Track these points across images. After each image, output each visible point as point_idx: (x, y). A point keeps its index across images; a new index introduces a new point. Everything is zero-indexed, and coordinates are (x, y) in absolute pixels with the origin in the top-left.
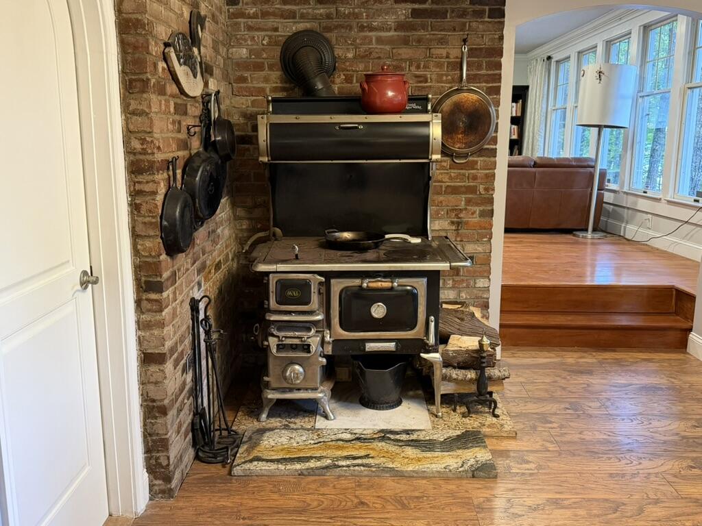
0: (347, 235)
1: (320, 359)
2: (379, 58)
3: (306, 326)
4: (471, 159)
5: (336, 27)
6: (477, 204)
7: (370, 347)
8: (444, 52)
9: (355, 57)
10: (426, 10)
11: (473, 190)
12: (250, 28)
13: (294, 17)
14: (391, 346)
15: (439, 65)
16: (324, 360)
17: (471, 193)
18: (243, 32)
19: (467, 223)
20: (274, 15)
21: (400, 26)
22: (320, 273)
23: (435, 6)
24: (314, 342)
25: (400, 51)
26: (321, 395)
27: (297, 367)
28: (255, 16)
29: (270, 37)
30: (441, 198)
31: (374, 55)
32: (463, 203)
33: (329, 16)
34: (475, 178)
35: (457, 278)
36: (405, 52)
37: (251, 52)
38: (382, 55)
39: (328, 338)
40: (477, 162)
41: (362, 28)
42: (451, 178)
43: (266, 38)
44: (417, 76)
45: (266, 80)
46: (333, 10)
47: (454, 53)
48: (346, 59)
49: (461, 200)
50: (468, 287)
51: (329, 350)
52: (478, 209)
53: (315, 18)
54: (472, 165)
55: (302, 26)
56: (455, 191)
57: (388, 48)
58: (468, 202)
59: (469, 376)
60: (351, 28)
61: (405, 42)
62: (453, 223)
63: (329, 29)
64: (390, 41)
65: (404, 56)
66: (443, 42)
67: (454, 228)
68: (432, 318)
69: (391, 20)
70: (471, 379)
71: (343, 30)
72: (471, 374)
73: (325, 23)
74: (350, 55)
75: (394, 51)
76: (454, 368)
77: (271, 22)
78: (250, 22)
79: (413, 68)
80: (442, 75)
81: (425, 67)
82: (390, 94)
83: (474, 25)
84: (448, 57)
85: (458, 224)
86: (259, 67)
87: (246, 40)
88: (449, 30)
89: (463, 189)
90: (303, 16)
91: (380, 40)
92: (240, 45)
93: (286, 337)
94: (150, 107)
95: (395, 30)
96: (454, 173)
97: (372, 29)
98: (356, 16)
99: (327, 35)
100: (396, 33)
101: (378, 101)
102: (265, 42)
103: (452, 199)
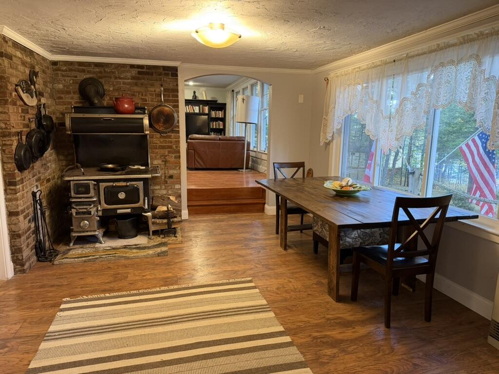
0: (110, 166)
1: (96, 218)
2: (124, 90)
3: (89, 203)
4: (169, 134)
5: (104, 77)
6: (173, 153)
7: (119, 211)
8: (153, 89)
9: (114, 90)
10: (144, 72)
11: (171, 147)
12: (63, 76)
13: (85, 72)
14: (129, 211)
15: (152, 95)
16: (98, 218)
17: (170, 148)
18: (60, 77)
19: (169, 161)
20: (75, 70)
21: (133, 78)
22: (94, 180)
23: (148, 70)
24: (93, 211)
25: (134, 88)
26: (97, 233)
27: (86, 222)
28: (66, 71)
29: (73, 80)
30: (157, 151)
31: (122, 89)
32: (167, 153)
33: (100, 72)
34: (171, 142)
35: (166, 185)
36: (136, 89)
37: (64, 86)
38: (126, 89)
39: (99, 209)
40: (171, 135)
41: (116, 78)
42: (161, 142)
43: (72, 80)
44: (142, 99)
45: (72, 98)
46: (102, 70)
47: (158, 90)
48: (110, 91)
49: (166, 152)
50: (171, 188)
51: (100, 213)
52: (173, 155)
53: (94, 73)
54: (170, 137)
55: (88, 76)
56: (163, 147)
57: (128, 86)
58: (169, 152)
59: (164, 221)
60: (111, 78)
61: (136, 84)
62: (163, 161)
63: (101, 78)
64: (129, 84)
65: (135, 90)
66: (152, 85)
67: (163, 163)
68: (146, 198)
69: (129, 75)
70: (165, 223)
71: (107, 78)
72: (165, 221)
73: (99, 75)
74: (111, 89)
75: (131, 88)
76: (158, 219)
77: (74, 74)
78: (63, 73)
79: (140, 96)
80: (153, 99)
81: (146, 95)
82: (126, 106)
83: (165, 79)
84: (155, 91)
85: (165, 161)
86: (69, 93)
87: (61, 81)
88: (155, 81)
89: (166, 147)
90: (88, 72)
91: (124, 83)
92: (59, 83)
93: (80, 209)
94: (9, 110)
95: (131, 79)
96: (162, 140)
97: (121, 78)
98: (113, 73)
99: (100, 80)
100: (131, 81)
101: (121, 109)
102: (71, 82)
103: (162, 151)
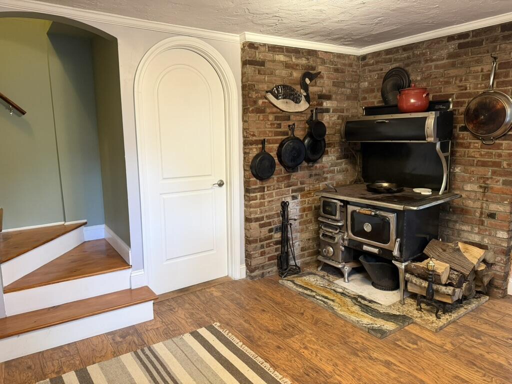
1: (341, 247)
2: (436, 77)
3: (336, 227)
4: (497, 141)
5: (412, 63)
6: (501, 175)
7: (365, 248)
8: (479, 68)
9: (421, 79)
10: (468, 42)
11: (498, 165)
12: (370, 71)
13: (391, 62)
14: (376, 251)
15: (476, 78)
16: (343, 248)
17: (497, 167)
18: (367, 73)
19: (492, 188)
20: (381, 62)
21: (450, 56)
23: (474, 39)
24: (338, 238)
25: (449, 72)
27: (331, 249)
28: (373, 64)
29: (378, 74)
30: (473, 169)
31: (433, 76)
32: (490, 173)
33: (408, 58)
34: (500, 156)
35: (481, 227)
36: (453, 72)
37: (369, 83)
39: (345, 237)
40: (502, 144)
41: (426, 61)
42: (481, 155)
44: (459, 87)
46: (411, 54)
47: (486, 68)
48: (416, 81)
50: (490, 235)
52: (501, 179)
53: (401, 60)
55: (394, 66)
56: (484, 164)
57: (441, 71)
58: (494, 173)
60: (420, 62)
61: (453, 65)
62: (481, 187)
63: (408, 65)
64: (444, 67)
65: (452, 75)
66: (479, 62)
67: (481, 190)
68: (399, 239)
69: (444, 53)
71: (415, 64)
73: (406, 62)
74: (419, 78)
75: (445, 72)
77: (380, 66)
78: (370, 68)
79: (457, 82)
80: (478, 84)
81: (466, 80)
83: (503, 46)
84: (482, 71)
85: (485, 188)
86: (372, 91)
87: (367, 78)
88: (484, 53)
89: (490, 164)
90: (395, 60)
91: (437, 67)
92: (365, 81)
95: (447, 59)
96: (484, 151)
97: (432, 61)
98: (424, 54)
99: (407, 69)
100: (447, 61)
102: (376, 78)
103: (481, 170)
